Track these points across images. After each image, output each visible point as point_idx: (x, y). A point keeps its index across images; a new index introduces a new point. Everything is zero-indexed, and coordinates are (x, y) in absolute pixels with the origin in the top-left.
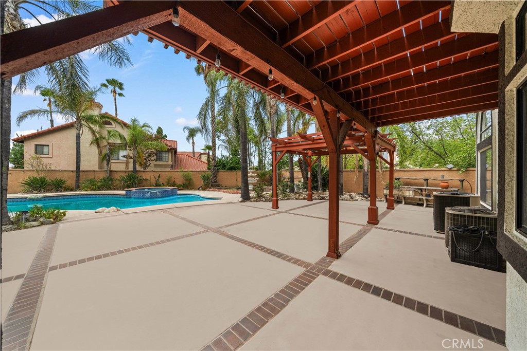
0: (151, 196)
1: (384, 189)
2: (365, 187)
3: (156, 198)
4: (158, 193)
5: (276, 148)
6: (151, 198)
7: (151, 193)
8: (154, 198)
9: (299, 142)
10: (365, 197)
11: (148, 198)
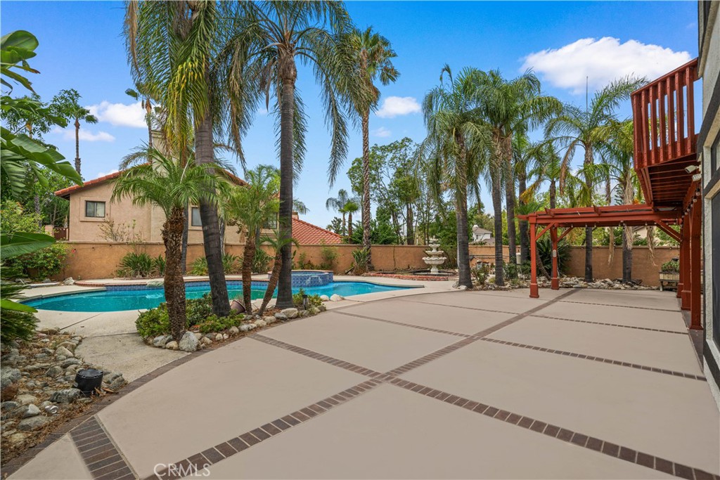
0: (311, 282)
1: (661, 273)
2: (627, 271)
3: (318, 286)
4: (320, 280)
5: (537, 219)
6: (311, 286)
7: (312, 278)
8: (314, 286)
9: (577, 213)
10: (629, 284)
11: (308, 286)
